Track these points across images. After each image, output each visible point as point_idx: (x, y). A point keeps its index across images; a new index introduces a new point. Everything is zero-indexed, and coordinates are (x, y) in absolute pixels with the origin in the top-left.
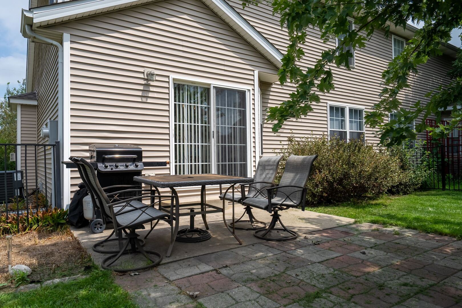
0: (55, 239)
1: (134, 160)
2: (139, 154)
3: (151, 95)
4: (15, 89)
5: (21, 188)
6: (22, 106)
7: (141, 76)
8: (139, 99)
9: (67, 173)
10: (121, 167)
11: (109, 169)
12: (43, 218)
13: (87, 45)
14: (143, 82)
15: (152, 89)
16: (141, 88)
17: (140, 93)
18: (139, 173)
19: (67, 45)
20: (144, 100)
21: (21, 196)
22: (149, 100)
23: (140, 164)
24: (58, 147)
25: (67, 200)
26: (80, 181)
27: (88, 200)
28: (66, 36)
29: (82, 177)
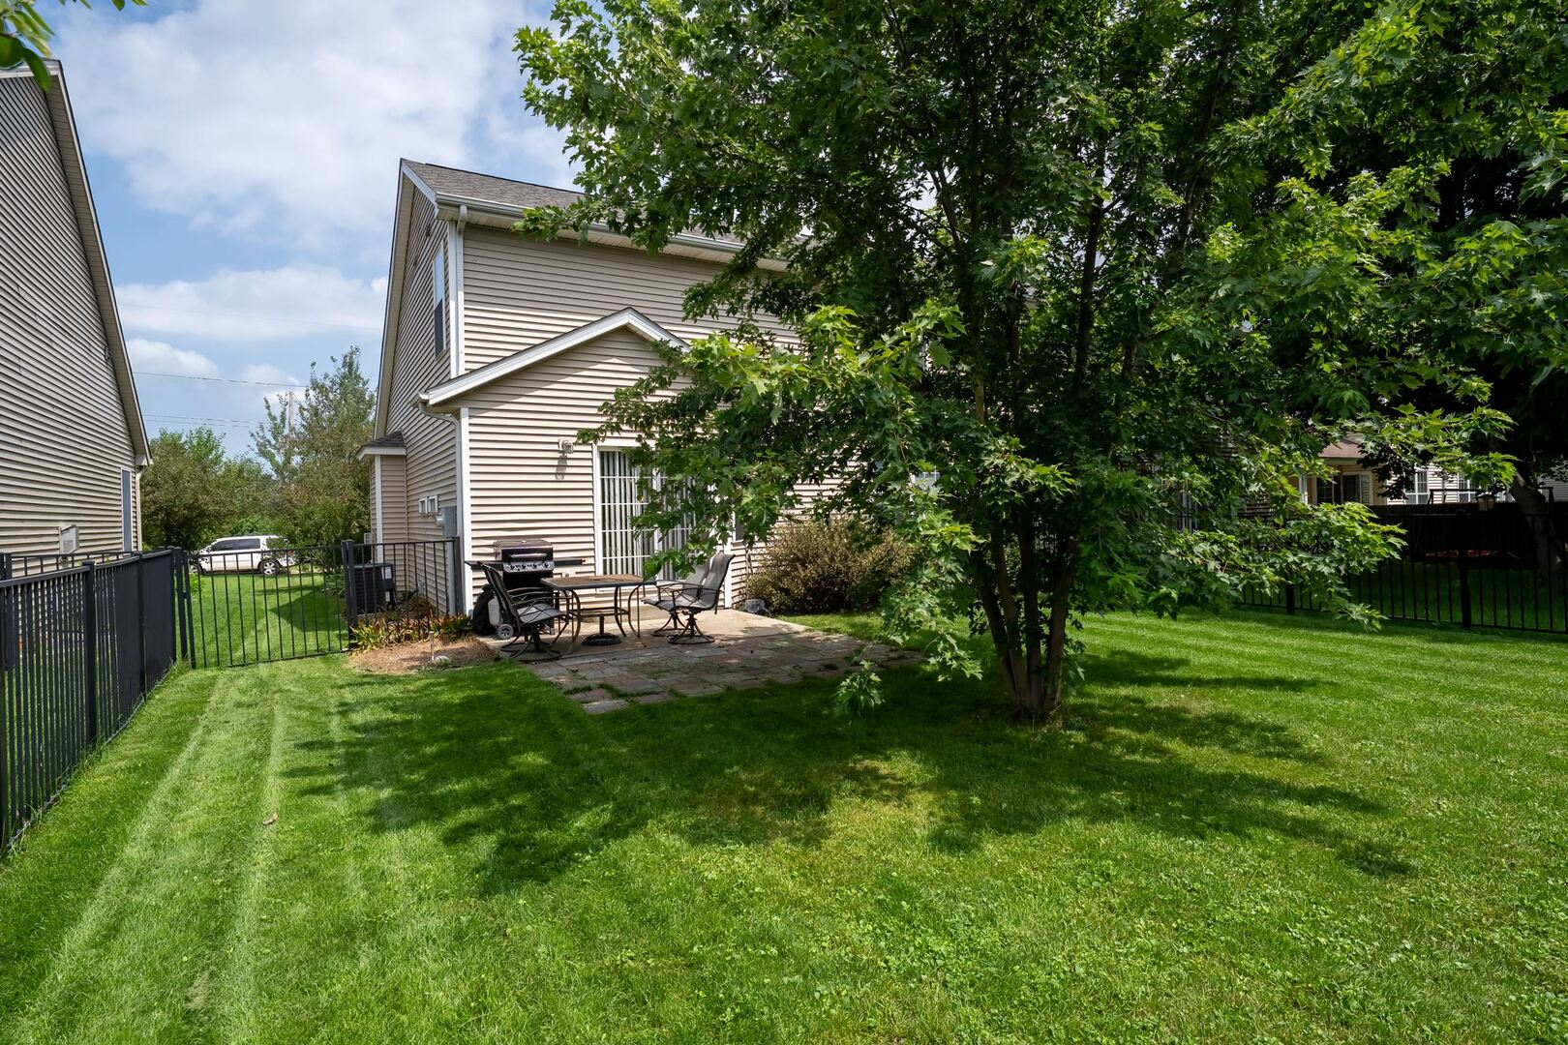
0: (460, 645)
1: (543, 559)
2: (550, 552)
3: (568, 470)
4: (326, 376)
5: (392, 590)
6: (383, 457)
7: (555, 447)
8: (553, 478)
9: (469, 574)
10: (529, 569)
11: (515, 570)
12: (444, 625)
13: (490, 418)
14: (558, 455)
15: (569, 463)
16: (556, 463)
17: (554, 470)
18: (549, 574)
19: (465, 421)
20: (560, 478)
21: (392, 601)
22: (566, 478)
23: (550, 564)
24: (457, 543)
25: (469, 605)
26: (486, 582)
27: (494, 604)
28: (464, 411)
29: (488, 578)
